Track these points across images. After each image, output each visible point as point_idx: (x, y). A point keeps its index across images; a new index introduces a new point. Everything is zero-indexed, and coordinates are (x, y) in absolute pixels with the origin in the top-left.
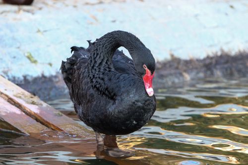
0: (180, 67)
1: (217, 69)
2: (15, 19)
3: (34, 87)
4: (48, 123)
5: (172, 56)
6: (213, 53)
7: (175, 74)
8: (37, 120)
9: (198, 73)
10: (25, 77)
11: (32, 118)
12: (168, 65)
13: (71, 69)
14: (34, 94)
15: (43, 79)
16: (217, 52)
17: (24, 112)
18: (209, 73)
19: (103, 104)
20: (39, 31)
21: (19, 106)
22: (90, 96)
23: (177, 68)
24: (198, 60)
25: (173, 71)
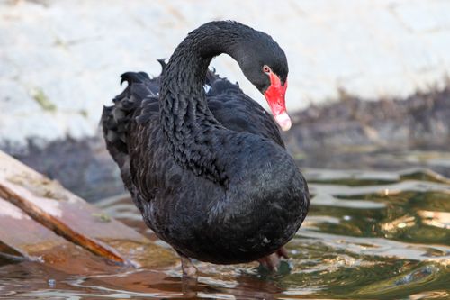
0: (359, 114)
1: (436, 119)
2: (7, 18)
3: (50, 162)
4: (81, 237)
5: (342, 92)
6: (428, 85)
7: (349, 130)
8: (57, 231)
9: (396, 128)
10: (30, 141)
11: (47, 226)
12: (333, 112)
13: (126, 122)
14: (50, 175)
15: (69, 145)
16: (436, 84)
17: (29, 214)
18: (420, 126)
19: (200, 198)
20: (58, 43)
21: (18, 202)
22: (171, 180)
23: (352, 118)
24: (397, 101)
25: (343, 125)
